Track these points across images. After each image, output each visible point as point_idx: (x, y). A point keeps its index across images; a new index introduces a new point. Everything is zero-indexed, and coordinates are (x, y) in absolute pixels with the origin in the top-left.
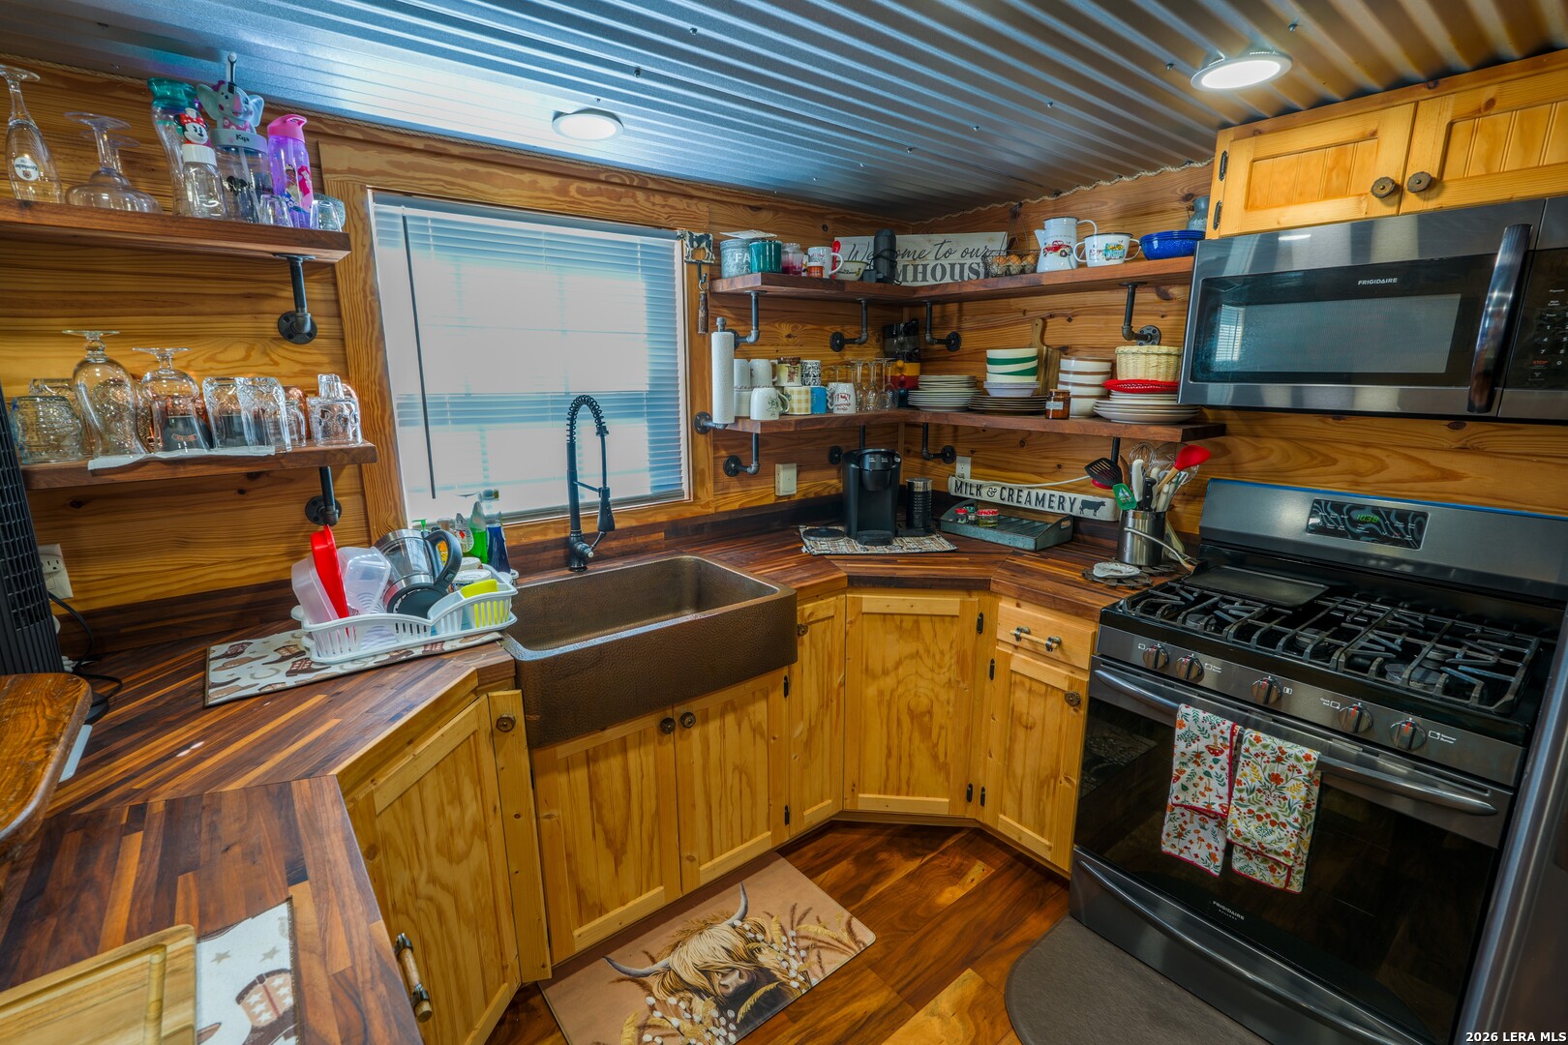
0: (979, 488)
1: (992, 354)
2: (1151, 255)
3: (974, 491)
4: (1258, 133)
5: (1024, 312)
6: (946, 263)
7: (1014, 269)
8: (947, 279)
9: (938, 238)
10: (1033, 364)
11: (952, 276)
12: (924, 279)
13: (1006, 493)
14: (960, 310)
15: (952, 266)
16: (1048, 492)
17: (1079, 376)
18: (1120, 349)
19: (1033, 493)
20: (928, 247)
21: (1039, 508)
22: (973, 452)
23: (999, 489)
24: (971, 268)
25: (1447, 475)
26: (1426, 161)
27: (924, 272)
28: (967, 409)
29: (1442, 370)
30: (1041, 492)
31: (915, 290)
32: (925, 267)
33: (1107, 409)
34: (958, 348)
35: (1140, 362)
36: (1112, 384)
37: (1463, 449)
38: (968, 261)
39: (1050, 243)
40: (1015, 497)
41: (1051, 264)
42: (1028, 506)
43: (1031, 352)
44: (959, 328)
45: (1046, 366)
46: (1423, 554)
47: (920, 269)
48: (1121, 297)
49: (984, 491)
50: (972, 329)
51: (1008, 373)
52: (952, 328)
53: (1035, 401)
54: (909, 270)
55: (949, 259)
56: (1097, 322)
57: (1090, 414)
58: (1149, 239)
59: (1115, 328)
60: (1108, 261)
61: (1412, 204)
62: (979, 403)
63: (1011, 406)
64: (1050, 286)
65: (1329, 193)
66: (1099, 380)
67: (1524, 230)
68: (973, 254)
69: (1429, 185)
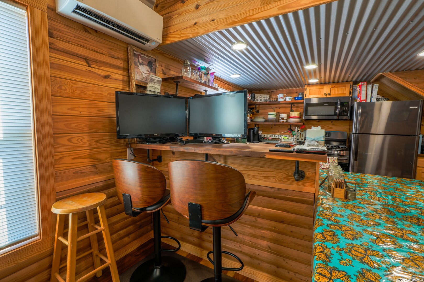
0: (265, 135)
1: (269, 113)
2: (296, 100)
3: (264, 136)
4: (310, 86)
5: (271, 107)
6: (261, 99)
7: (274, 101)
8: (261, 101)
9: (260, 95)
10: (275, 115)
11: (262, 101)
12: (258, 101)
13: (270, 136)
14: (259, 106)
15: (262, 99)
16: (278, 135)
17: (283, 116)
18: (290, 113)
19: (275, 135)
20: (258, 96)
21: (276, 138)
22: (262, 130)
23: (269, 135)
24: (264, 100)
25: (332, 128)
26: (329, 92)
27: (258, 100)
28: (265, 122)
29: (334, 114)
30: (276, 135)
31: (256, 103)
32: (258, 99)
33: (289, 120)
34: (259, 112)
35: (295, 114)
36: (289, 117)
37: (333, 125)
38: (264, 99)
39: (280, 97)
40: (272, 136)
41: (280, 100)
42: (274, 137)
43: (275, 113)
44: (259, 109)
45: (278, 115)
46: (330, 138)
47: (257, 99)
48: (290, 105)
49: (266, 136)
50: (261, 110)
51: (271, 116)
52: (257, 109)
53: (277, 120)
54: (255, 100)
55: (261, 98)
56: (284, 109)
57: (287, 122)
58: (295, 98)
59: (289, 110)
60: (289, 100)
61: (328, 96)
62: (267, 121)
63: (272, 121)
64: (279, 103)
65: (319, 94)
66: (286, 117)
67: (340, 100)
68: (265, 98)
69: (329, 94)
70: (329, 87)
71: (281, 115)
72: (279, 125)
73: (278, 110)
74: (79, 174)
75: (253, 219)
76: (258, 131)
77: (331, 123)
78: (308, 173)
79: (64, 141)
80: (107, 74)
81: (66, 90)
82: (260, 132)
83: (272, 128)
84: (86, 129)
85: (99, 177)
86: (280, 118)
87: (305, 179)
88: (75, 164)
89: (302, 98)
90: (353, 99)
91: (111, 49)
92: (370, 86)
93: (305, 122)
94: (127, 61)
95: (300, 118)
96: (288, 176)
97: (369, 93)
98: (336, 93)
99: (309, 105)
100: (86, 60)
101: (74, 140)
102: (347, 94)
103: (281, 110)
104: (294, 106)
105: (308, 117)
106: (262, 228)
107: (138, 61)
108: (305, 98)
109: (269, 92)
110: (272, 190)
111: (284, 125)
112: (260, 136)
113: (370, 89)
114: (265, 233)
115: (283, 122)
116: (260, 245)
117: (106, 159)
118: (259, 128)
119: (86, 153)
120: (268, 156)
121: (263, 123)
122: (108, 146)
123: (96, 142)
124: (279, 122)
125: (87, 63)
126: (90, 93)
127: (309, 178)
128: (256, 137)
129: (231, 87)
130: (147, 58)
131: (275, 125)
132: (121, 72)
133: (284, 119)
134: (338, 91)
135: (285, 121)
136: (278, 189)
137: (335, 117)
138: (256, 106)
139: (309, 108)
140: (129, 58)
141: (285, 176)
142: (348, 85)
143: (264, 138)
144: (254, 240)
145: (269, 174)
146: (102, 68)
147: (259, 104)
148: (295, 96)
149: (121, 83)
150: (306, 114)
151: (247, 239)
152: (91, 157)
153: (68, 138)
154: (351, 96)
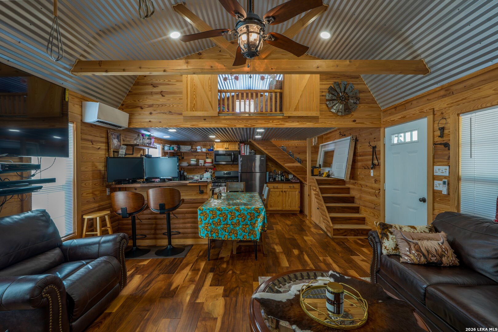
0: (189, 176)
1: (191, 159)
2: (209, 151)
4: (216, 144)
5: (193, 155)
7: (194, 150)
8: (185, 151)
9: (184, 146)
10: (196, 161)
13: (193, 176)
17: (201, 162)
18: (206, 159)
22: (187, 172)
24: (187, 150)
25: (231, 169)
28: (188, 166)
29: (231, 161)
31: (182, 152)
33: (205, 165)
34: (184, 159)
35: (209, 160)
36: (205, 162)
39: (199, 149)
43: (195, 159)
45: (198, 161)
46: (231, 175)
48: (205, 154)
49: (190, 176)
50: (186, 157)
51: (193, 162)
52: (183, 156)
53: (197, 165)
54: (181, 150)
55: (185, 149)
56: (201, 156)
57: (204, 166)
58: (208, 150)
59: (205, 157)
60: (204, 151)
61: (227, 150)
62: (190, 165)
63: (194, 165)
64: (198, 152)
65: (222, 148)
66: (203, 162)
67: (233, 152)
68: (188, 148)
69: (228, 148)
70: (228, 144)
71: (200, 161)
72: (199, 168)
73: (197, 157)
74: (88, 202)
75: (184, 215)
76: (184, 173)
77: (231, 166)
78: (205, 191)
79: (83, 185)
80: (99, 147)
81: (84, 159)
82: (185, 174)
83: (194, 170)
84: (91, 178)
85: (96, 204)
86: (199, 163)
87: (204, 194)
88: (87, 197)
89: (213, 150)
90: (240, 152)
91: (100, 133)
92: (246, 146)
93: (216, 166)
94: (108, 138)
95: (212, 163)
96: (198, 193)
97: (246, 150)
98: (232, 148)
99: (217, 154)
100: (92, 142)
101: (87, 184)
102: (237, 149)
103: (200, 157)
104: (209, 154)
105: (216, 163)
106: (188, 218)
107: (113, 137)
108: (214, 150)
109: (191, 144)
110: (191, 200)
111: (203, 168)
112: (185, 177)
113: (246, 148)
114: (189, 220)
115: (202, 166)
116: (188, 226)
117: (98, 194)
118: (184, 171)
119: (91, 191)
120: (188, 185)
121: (187, 167)
122: (99, 187)
123: (94, 185)
124: (198, 166)
125: (92, 143)
126: (93, 158)
127: (205, 193)
128: (183, 177)
129: (163, 142)
130: (117, 134)
131: (196, 168)
132: (104, 145)
133: (201, 164)
134: (232, 147)
135: (203, 165)
136: (194, 199)
137: (231, 163)
138: (181, 154)
139: (217, 157)
140: (109, 136)
141: (196, 193)
142: (237, 144)
143: (188, 178)
144: (184, 225)
145: (190, 193)
146: (97, 144)
147: (184, 153)
148: (209, 147)
149: (105, 151)
150: (215, 161)
151: (181, 226)
152: (93, 193)
153: (85, 183)
154: (239, 150)
